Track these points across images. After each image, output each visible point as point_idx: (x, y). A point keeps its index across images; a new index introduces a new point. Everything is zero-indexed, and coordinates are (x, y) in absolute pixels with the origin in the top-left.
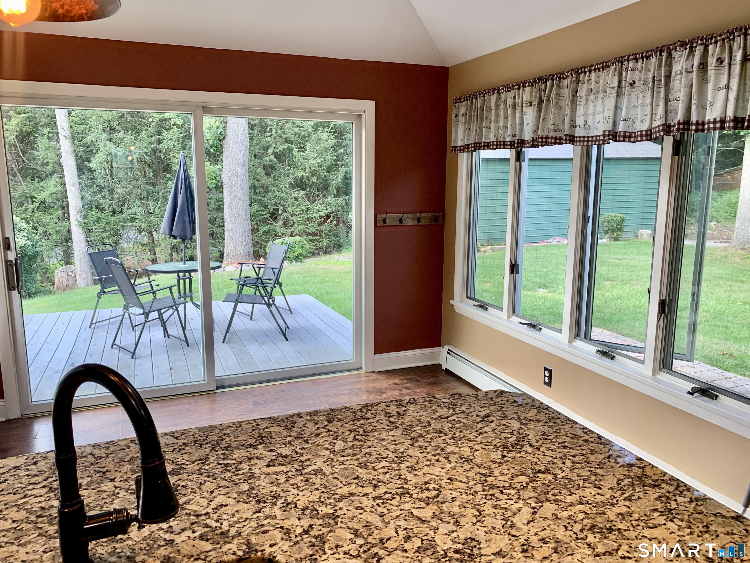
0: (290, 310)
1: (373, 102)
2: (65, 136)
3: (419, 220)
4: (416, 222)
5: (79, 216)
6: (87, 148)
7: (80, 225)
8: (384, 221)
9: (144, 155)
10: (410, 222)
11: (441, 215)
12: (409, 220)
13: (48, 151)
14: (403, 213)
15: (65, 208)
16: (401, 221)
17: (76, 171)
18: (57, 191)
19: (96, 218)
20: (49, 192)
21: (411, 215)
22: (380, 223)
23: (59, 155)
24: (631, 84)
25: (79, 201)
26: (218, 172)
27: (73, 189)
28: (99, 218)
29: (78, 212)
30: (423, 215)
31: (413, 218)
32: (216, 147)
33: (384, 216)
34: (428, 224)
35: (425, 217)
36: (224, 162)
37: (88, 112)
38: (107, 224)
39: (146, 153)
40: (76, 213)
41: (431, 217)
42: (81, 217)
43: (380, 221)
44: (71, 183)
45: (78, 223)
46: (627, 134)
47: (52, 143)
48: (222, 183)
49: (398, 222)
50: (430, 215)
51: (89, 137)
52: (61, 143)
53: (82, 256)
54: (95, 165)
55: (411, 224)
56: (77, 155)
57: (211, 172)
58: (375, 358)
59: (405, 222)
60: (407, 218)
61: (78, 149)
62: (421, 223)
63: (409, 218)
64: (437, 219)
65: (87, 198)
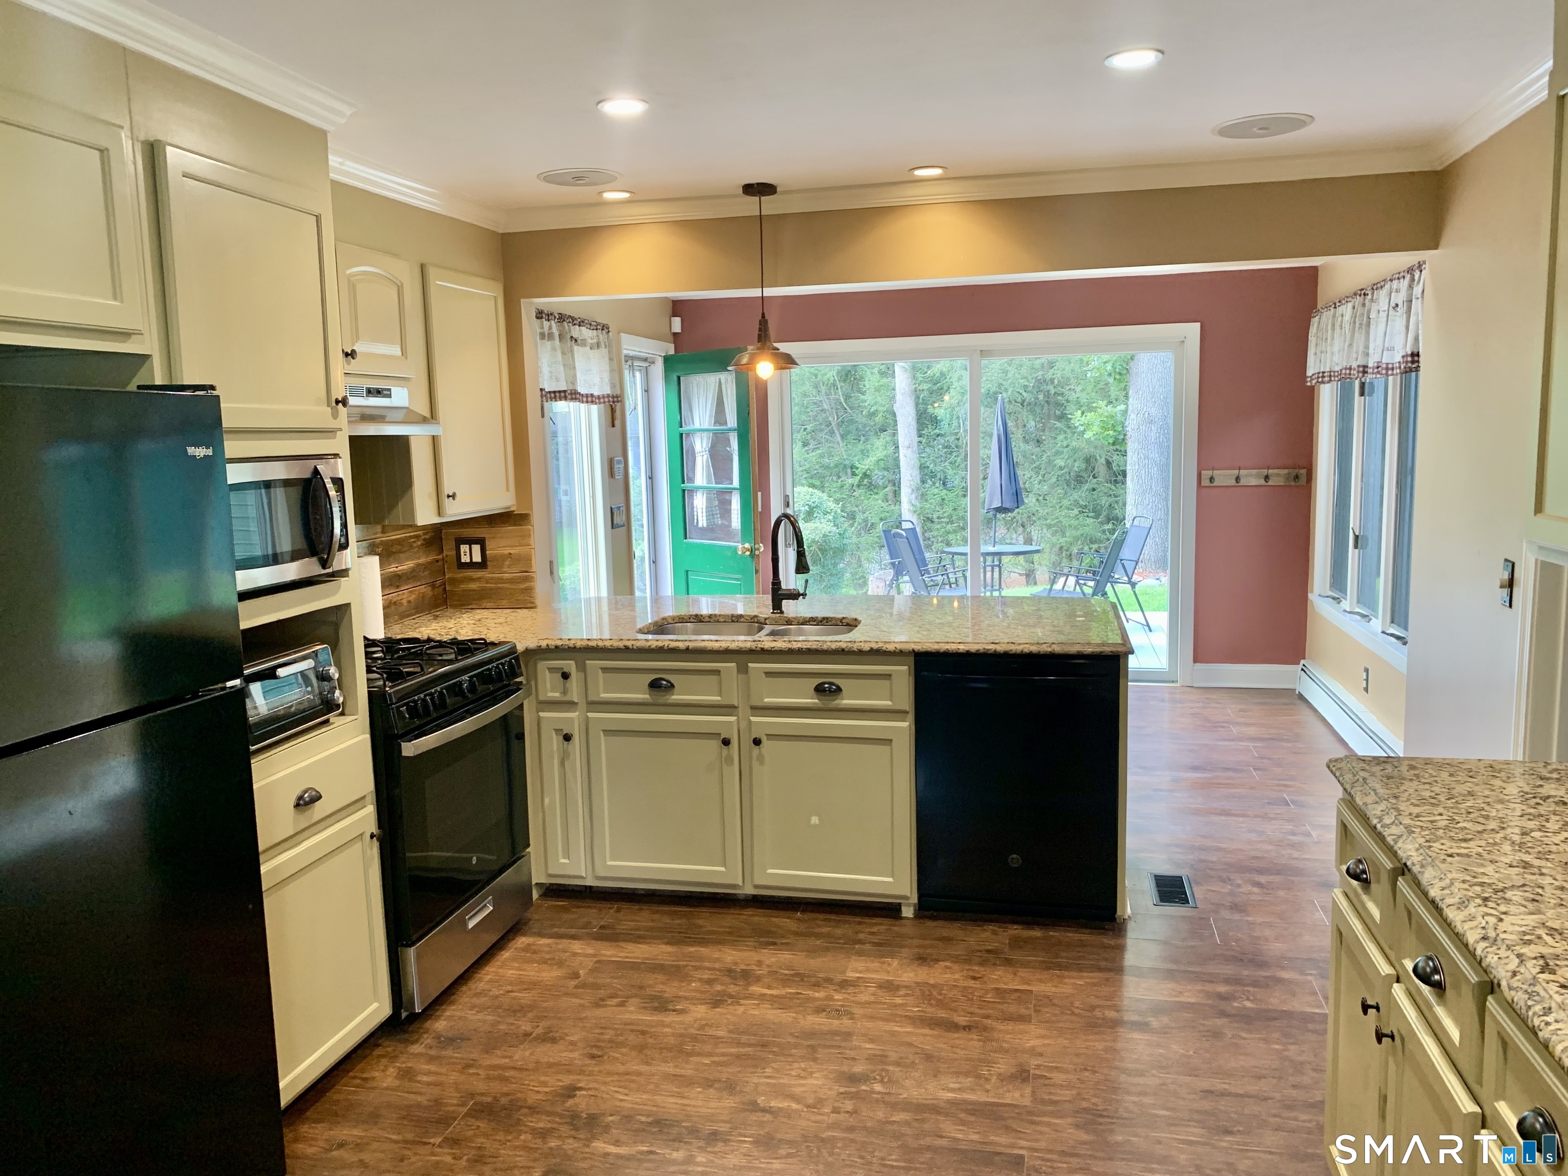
0: (1148, 625)
1: (1197, 325)
3: (1267, 478)
4: (1262, 482)
5: (914, 496)
6: (935, 384)
7: (915, 512)
8: (1212, 479)
9: (1022, 391)
10: (1253, 482)
11: (1304, 471)
12: (1251, 478)
13: (877, 393)
14: (1240, 469)
15: (896, 484)
16: (1238, 479)
17: (914, 423)
18: (886, 456)
20: (875, 458)
21: (1254, 472)
22: (1205, 482)
23: (893, 399)
24: (1394, 308)
25: (916, 473)
26: (1119, 417)
27: (909, 453)
28: (943, 499)
29: (913, 490)
30: (1270, 471)
31: (1257, 476)
32: (1120, 374)
33: (1210, 473)
34: (1282, 484)
35: (1278, 475)
36: (1131, 399)
38: (954, 509)
39: (1025, 387)
40: (910, 491)
41: (1289, 474)
42: (916, 498)
43: (1206, 479)
44: (907, 443)
45: (911, 508)
46: (1390, 366)
47: (885, 380)
48: (1125, 435)
49: (1234, 481)
50: (1286, 471)
51: (938, 366)
52: (897, 379)
54: (942, 411)
55: (1254, 484)
56: (918, 398)
57: (1107, 417)
58: (1196, 668)
59: (1243, 482)
60: (1247, 476)
61: (920, 388)
62: (1270, 483)
63: (1251, 475)
64: (1297, 477)
65: (928, 467)
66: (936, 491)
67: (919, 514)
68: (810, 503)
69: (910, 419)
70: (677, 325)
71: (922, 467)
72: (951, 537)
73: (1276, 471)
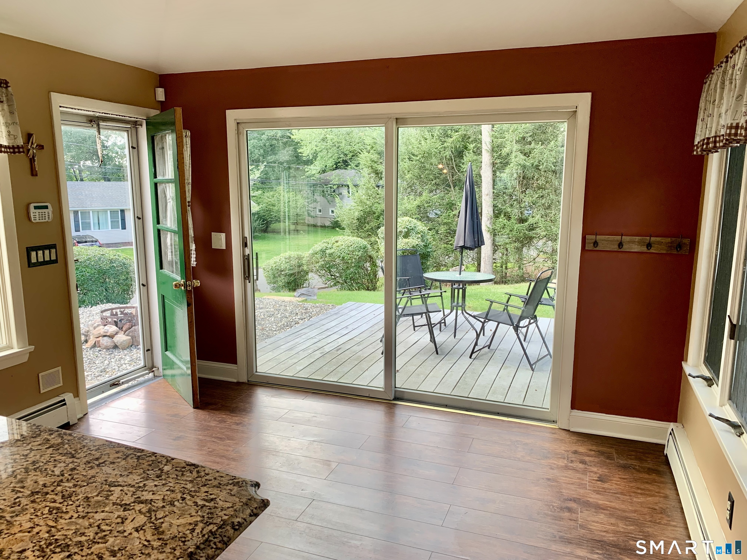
2: (486, 150)
3: (649, 245)
4: (644, 249)
5: (489, 222)
7: (488, 231)
8: (596, 243)
10: (636, 248)
11: (687, 241)
12: (634, 245)
14: (622, 236)
16: (620, 245)
17: (491, 181)
19: (502, 224)
21: (637, 238)
22: (589, 246)
23: (480, 167)
25: (491, 209)
27: (488, 198)
28: (505, 225)
29: (488, 219)
30: (653, 239)
31: (640, 243)
33: (593, 237)
34: (664, 252)
35: (660, 243)
37: (505, 126)
38: (511, 231)
40: (487, 219)
41: (671, 243)
42: (490, 223)
43: (590, 243)
44: (486, 193)
45: (487, 229)
47: (477, 157)
49: (617, 246)
50: (669, 240)
52: (483, 156)
53: (486, 259)
55: (636, 250)
56: (494, 167)
58: (572, 414)
59: (626, 248)
60: (629, 242)
61: (496, 161)
62: (652, 250)
63: (633, 242)
64: (680, 246)
65: (498, 206)
66: (502, 220)
67: (491, 233)
68: (408, 227)
69: (489, 179)
70: (161, 94)
71: (495, 206)
72: (508, 246)
73: (658, 239)
